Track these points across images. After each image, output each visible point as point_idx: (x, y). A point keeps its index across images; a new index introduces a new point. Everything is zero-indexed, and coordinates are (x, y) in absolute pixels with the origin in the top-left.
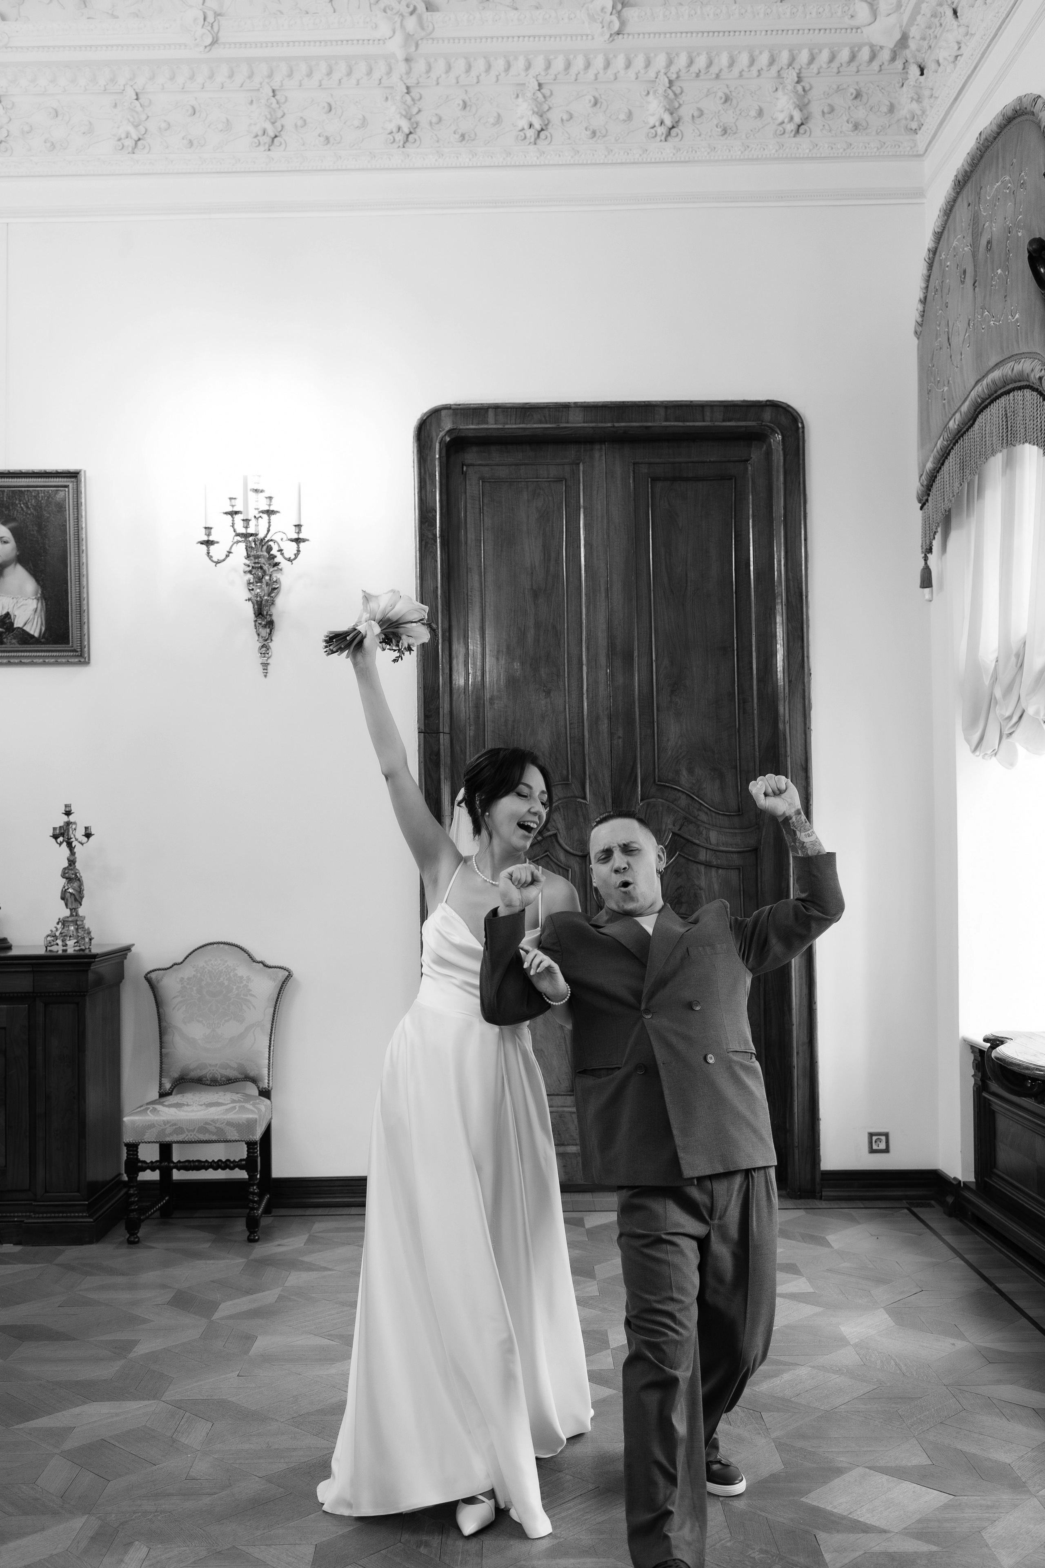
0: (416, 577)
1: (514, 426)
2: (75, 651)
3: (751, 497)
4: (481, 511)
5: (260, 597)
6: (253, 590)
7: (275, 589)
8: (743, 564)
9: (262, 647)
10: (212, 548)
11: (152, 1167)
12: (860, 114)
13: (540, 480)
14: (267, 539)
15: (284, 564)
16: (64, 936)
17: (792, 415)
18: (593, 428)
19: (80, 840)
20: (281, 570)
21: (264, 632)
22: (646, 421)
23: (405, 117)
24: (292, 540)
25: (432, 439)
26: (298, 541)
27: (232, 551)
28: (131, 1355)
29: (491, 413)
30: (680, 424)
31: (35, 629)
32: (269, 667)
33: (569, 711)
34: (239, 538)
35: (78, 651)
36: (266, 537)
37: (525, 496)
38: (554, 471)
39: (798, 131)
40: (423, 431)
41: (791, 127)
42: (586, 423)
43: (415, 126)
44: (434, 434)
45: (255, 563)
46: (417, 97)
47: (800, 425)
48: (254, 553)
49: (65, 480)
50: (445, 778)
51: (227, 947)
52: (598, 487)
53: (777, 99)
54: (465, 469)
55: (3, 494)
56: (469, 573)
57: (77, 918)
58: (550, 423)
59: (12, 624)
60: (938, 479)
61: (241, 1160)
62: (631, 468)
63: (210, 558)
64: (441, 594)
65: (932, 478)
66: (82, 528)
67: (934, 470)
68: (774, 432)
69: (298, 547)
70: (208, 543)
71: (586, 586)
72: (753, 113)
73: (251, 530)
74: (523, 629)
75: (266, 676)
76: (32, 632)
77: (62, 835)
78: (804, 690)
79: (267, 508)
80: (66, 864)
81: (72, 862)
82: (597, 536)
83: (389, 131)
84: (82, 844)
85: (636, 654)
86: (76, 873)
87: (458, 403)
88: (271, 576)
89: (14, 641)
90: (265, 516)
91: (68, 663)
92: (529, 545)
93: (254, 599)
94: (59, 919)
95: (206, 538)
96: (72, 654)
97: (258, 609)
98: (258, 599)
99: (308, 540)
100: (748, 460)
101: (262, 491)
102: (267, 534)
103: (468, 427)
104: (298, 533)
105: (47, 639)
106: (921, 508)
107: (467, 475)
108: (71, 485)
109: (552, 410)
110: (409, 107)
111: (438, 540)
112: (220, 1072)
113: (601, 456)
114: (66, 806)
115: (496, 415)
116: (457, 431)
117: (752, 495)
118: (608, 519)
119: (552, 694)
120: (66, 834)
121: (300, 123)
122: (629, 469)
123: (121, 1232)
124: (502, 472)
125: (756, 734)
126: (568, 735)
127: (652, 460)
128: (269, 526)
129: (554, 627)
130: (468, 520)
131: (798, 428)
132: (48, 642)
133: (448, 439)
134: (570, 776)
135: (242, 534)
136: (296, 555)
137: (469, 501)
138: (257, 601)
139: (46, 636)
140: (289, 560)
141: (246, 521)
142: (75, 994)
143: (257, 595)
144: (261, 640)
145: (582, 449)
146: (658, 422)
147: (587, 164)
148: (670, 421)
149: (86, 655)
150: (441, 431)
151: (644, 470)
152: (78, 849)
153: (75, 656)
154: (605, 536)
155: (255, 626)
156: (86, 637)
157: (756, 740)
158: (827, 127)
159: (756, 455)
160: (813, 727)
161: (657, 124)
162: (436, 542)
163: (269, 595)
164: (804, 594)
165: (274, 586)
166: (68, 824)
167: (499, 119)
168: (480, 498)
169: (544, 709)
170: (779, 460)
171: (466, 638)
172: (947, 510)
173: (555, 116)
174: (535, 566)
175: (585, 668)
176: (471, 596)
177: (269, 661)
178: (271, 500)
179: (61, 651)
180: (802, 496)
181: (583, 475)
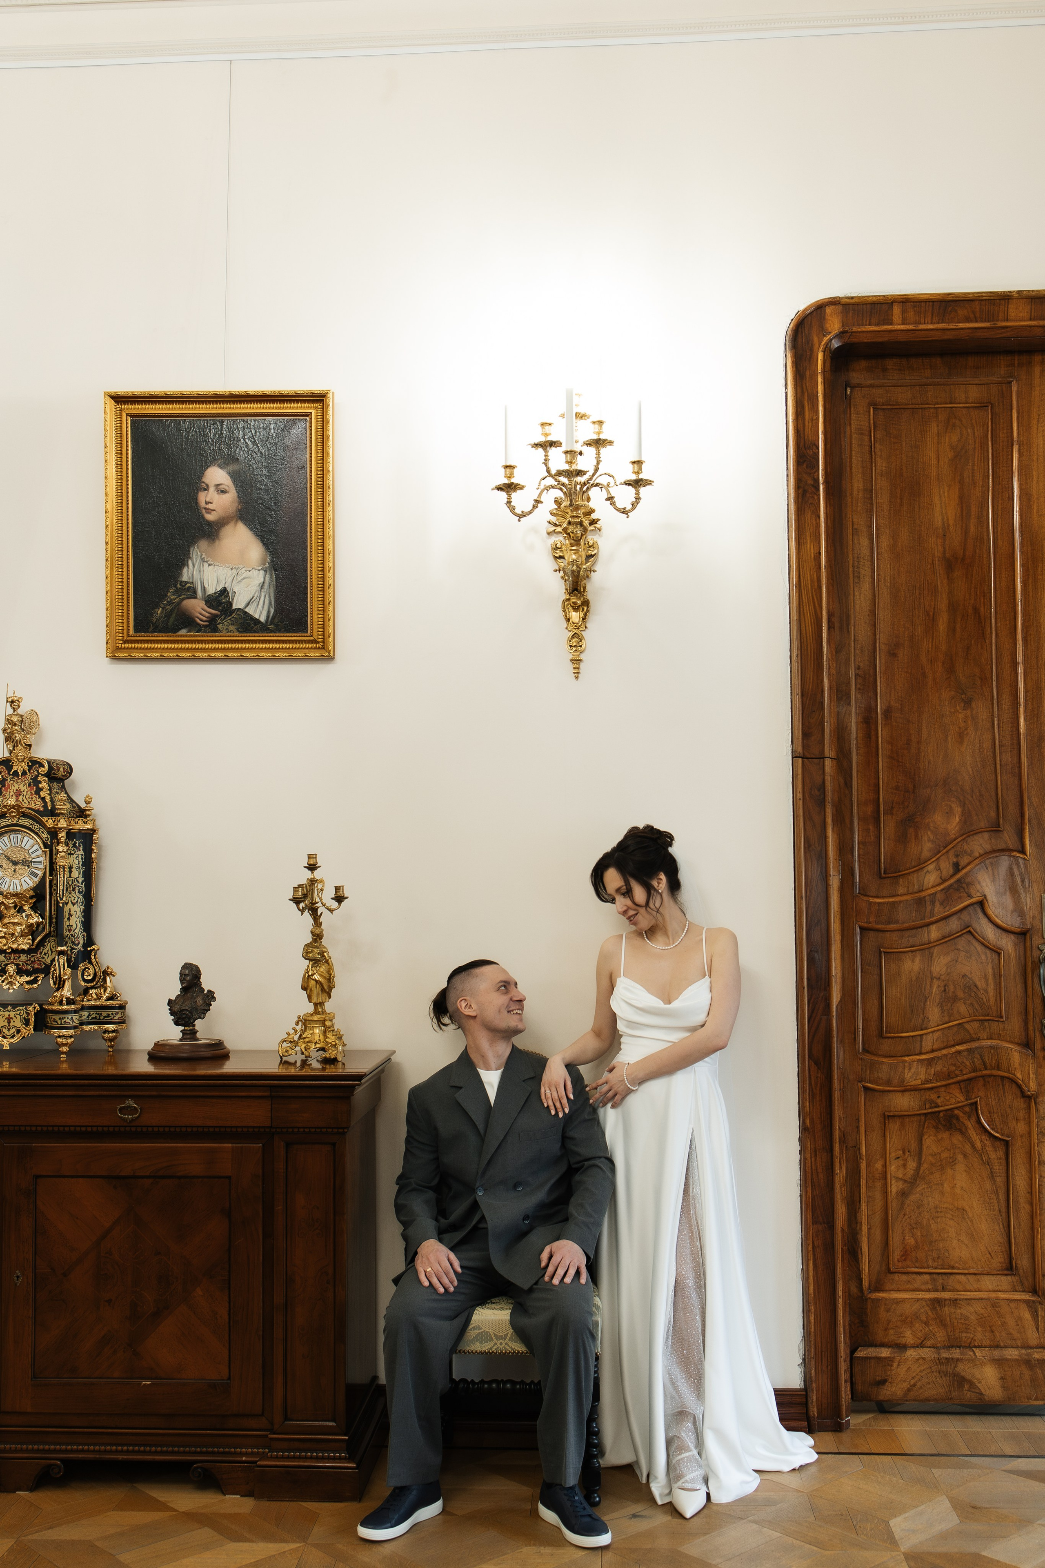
0: (790, 538)
1: (931, 327)
2: (314, 641)
4: (872, 450)
5: (577, 566)
6: (562, 557)
7: (592, 556)
9: (573, 637)
10: (514, 494)
13: (956, 405)
14: (591, 483)
16: (308, 1042)
19: (328, 905)
20: (600, 530)
21: (577, 616)
24: (628, 483)
25: (812, 346)
26: (637, 484)
27: (543, 499)
29: (897, 310)
31: (260, 612)
32: (582, 665)
33: (999, 727)
34: (550, 481)
35: (318, 642)
36: (590, 479)
37: (934, 428)
38: (974, 393)
40: (800, 336)
44: (816, 339)
45: (573, 517)
49: (306, 405)
52: (1039, 415)
54: (849, 391)
55: (222, 426)
56: (856, 537)
57: (324, 1016)
58: (981, 321)
59: (231, 604)
63: (512, 509)
64: (826, 562)
66: (329, 471)
69: (637, 493)
70: (509, 488)
74: (932, 613)
75: (577, 678)
76: (257, 616)
77: (306, 897)
79: (594, 437)
80: (309, 939)
81: (317, 937)
82: (1038, 482)
84: (331, 911)
86: (324, 952)
87: (849, 295)
88: (589, 537)
89: (232, 628)
90: (593, 448)
91: (306, 659)
92: (940, 497)
93: (562, 569)
94: (299, 1018)
95: (506, 481)
96: (311, 646)
97: (573, 582)
98: (574, 568)
99: (651, 483)
101: (588, 416)
102: (596, 474)
103: (864, 329)
104: (638, 473)
105: (277, 625)
107: (852, 400)
108: (313, 412)
109: (984, 303)
111: (821, 487)
113: (1043, 371)
114: (310, 857)
115: (904, 312)
116: (848, 334)
119: (974, 705)
120: (310, 896)
126: (998, 761)
128: (598, 463)
129: (976, 610)
132: (278, 630)
133: (836, 346)
134: (1001, 820)
135: (566, 471)
136: (634, 505)
137: (854, 436)
138: (573, 571)
139: (276, 621)
140: (624, 511)
141: (569, 454)
142: (330, 1130)
143: (568, 565)
144: (572, 628)
145: (1016, 362)
149: (330, 647)
150: (825, 336)
152: (326, 918)
153: (315, 648)
155: (565, 607)
156: (329, 623)
162: (818, 490)
163: (586, 564)
166: (313, 882)
168: (870, 432)
169: (962, 725)
171: (851, 625)
174: (949, 526)
175: (1021, 670)
176: (858, 568)
177: (582, 657)
178: (601, 426)
179: (296, 642)
181: (1017, 397)
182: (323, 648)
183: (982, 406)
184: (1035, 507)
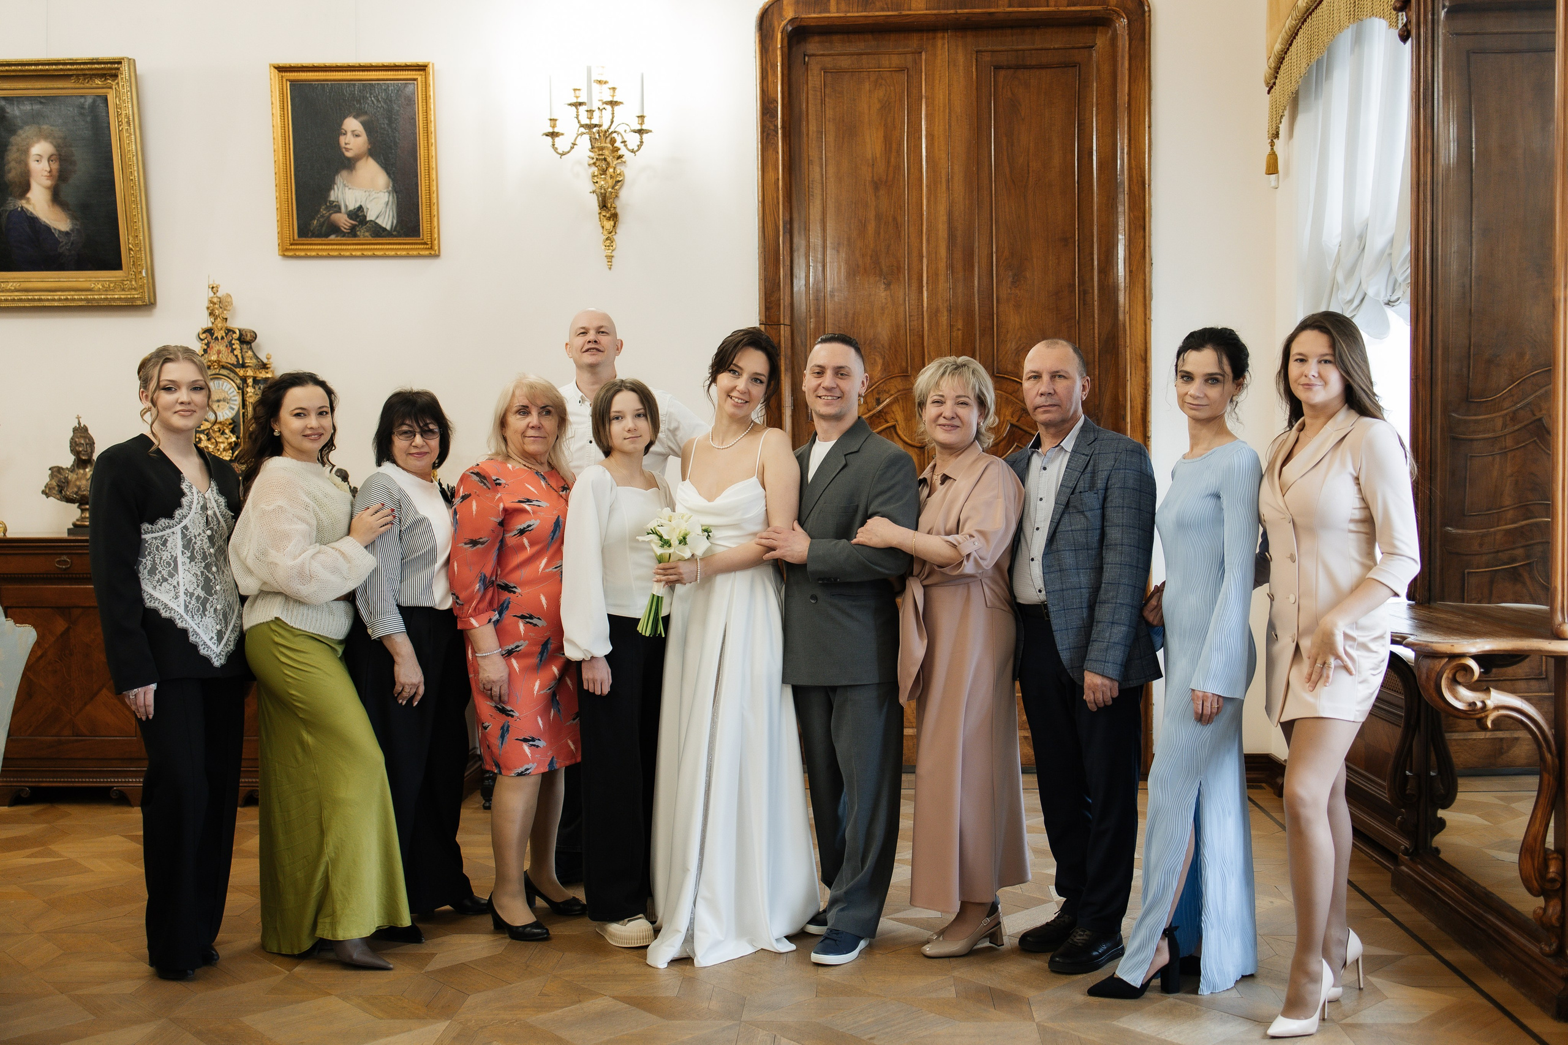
0: (758, 168)
1: (856, 14)
2: (426, 244)
3: (1095, 84)
4: (823, 102)
5: (604, 189)
6: (597, 182)
7: (619, 181)
8: (1085, 155)
9: (607, 239)
10: (557, 139)
13: (882, 70)
14: (610, 131)
15: (628, 156)
18: (935, 15)
20: (625, 162)
21: (609, 225)
22: (989, 7)
24: (635, 131)
25: (774, 28)
26: (640, 132)
27: (577, 143)
29: (833, 2)
30: (1024, 9)
31: (387, 221)
32: (613, 259)
33: (909, 303)
34: (582, 130)
35: (428, 244)
36: (609, 128)
37: (867, 86)
38: (896, 61)
40: (765, 20)
42: (929, 10)
44: (776, 24)
45: (599, 155)
47: (1146, 9)
48: (598, 144)
49: (414, 73)
50: (786, 370)
52: (940, 77)
54: (807, 59)
55: (354, 88)
56: (811, 166)
58: (892, 11)
59: (365, 217)
60: (1285, 60)
62: (974, 56)
63: (556, 149)
64: (783, 185)
65: (1281, 60)
66: (431, 121)
67: (1282, 51)
68: (1119, 16)
69: (642, 139)
70: (553, 135)
71: (927, 177)
73: (595, 121)
74: (863, 221)
75: (610, 269)
76: (384, 226)
78: (1145, 280)
79: (610, 99)
82: (938, 126)
85: (976, 244)
88: (615, 169)
89: (367, 234)
90: (609, 107)
91: (419, 256)
92: (871, 136)
93: (598, 191)
95: (551, 130)
96: (422, 246)
97: (602, 201)
98: (603, 191)
99: (651, 131)
100: (1092, 47)
101: (606, 83)
102: (611, 125)
103: (809, 16)
104: (641, 124)
105: (399, 232)
106: (1269, 92)
107: (809, 66)
108: (419, 78)
111: (780, 132)
113: (944, 44)
115: (838, 3)
116: (799, 20)
117: (1097, 82)
118: (950, 109)
119: (892, 287)
122: (971, 57)
124: (845, 62)
125: (1096, 326)
126: (908, 327)
127: (995, 48)
128: (613, 118)
129: (895, 219)
130: (810, 111)
131: (1144, 12)
132: (399, 235)
133: (790, 28)
134: (909, 368)
135: (586, 125)
136: (639, 147)
137: (810, 92)
138: (601, 193)
139: (398, 229)
140: (633, 151)
141: (590, 112)
143: (601, 187)
144: (606, 233)
145: (925, 38)
146: (1002, 8)
148: (1014, 7)
149: (436, 248)
150: (782, 21)
151: (987, 58)
153: (426, 248)
154: (947, 126)
155: (600, 218)
156: (436, 230)
157: (1096, 331)
159: (1101, 41)
160: (1153, 317)
162: (778, 133)
163: (613, 188)
164: (1147, 182)
165: (618, 179)
168: (821, 89)
169: (883, 301)
170: (1124, 45)
171: (807, 230)
172: (1294, 92)
174: (876, 158)
175: (925, 260)
176: (812, 188)
177: (613, 253)
178: (614, 91)
179: (412, 244)
180: (1147, 82)
181: (926, 64)
182: (431, 248)
183: (901, 70)
184: (936, 144)
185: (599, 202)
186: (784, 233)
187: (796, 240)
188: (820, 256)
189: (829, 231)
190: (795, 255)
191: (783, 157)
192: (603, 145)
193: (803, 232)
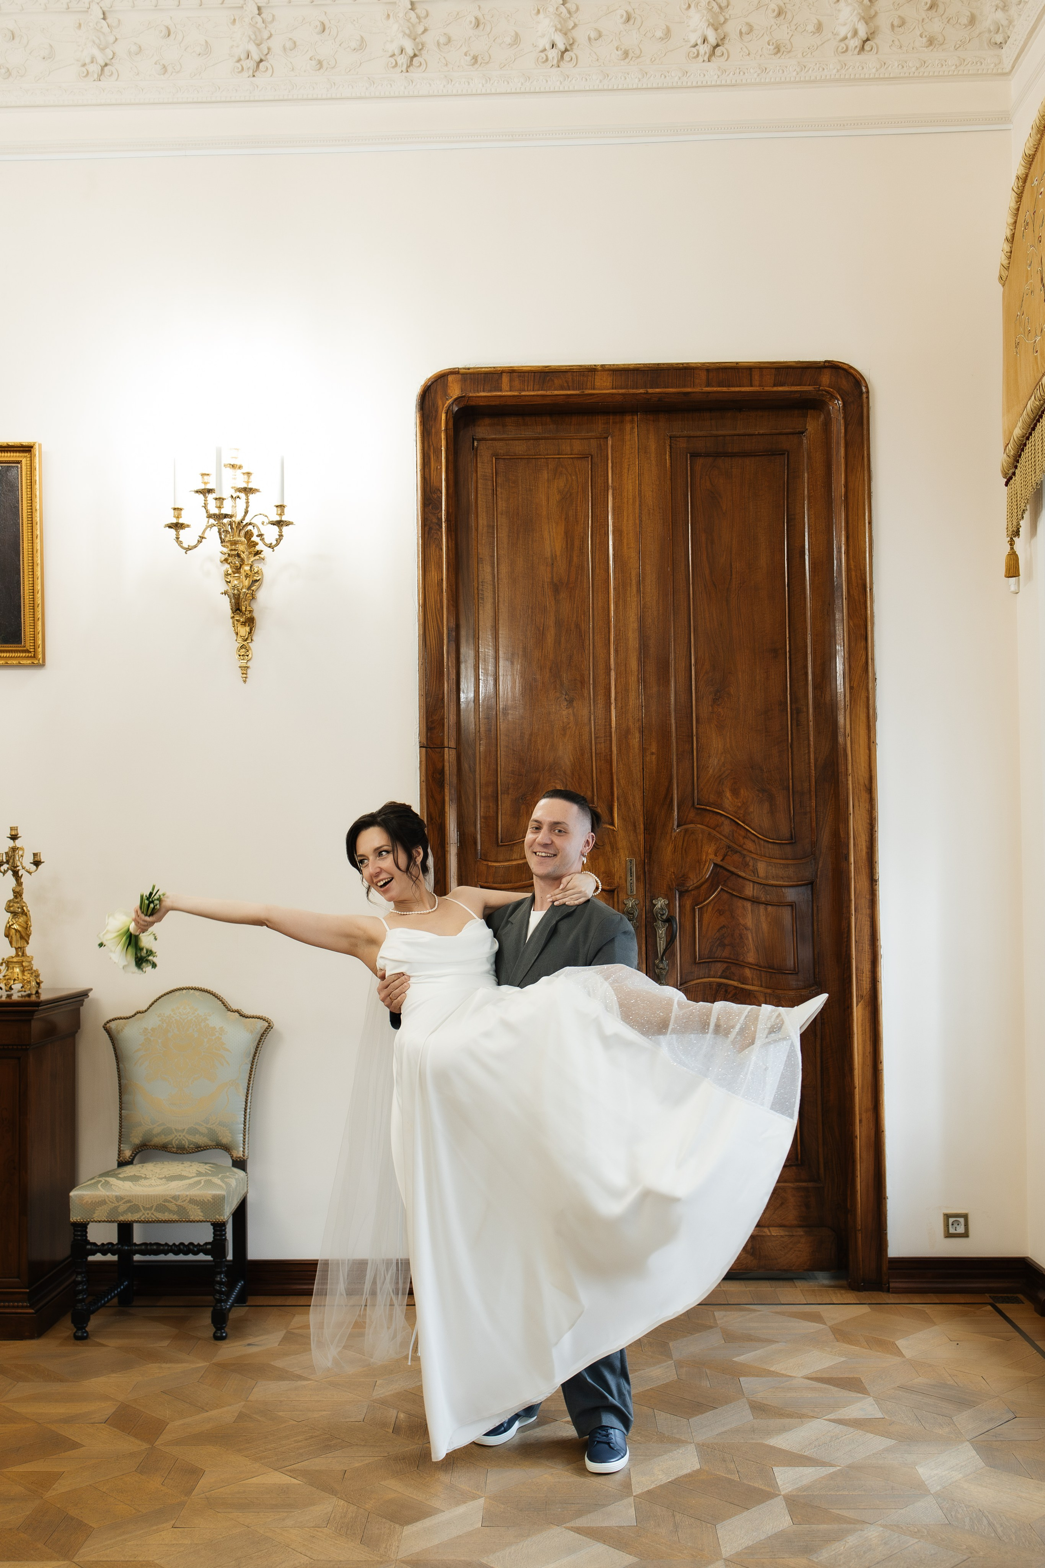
0: (418, 567)
1: (532, 393)
2: (28, 651)
3: (806, 475)
4: (494, 492)
5: (238, 590)
6: (230, 582)
7: (256, 581)
8: (797, 554)
9: (242, 647)
10: (182, 532)
11: (105, 1249)
12: (936, 26)
13: (562, 456)
14: (245, 522)
15: (266, 552)
16: (8, 979)
17: (854, 377)
18: (622, 394)
19: (27, 868)
20: (263, 559)
21: (244, 631)
22: (684, 386)
23: (409, 36)
24: (273, 523)
25: (437, 408)
26: (279, 524)
27: (205, 536)
28: (49, 1495)
29: (505, 379)
30: (725, 389)
32: (249, 671)
33: (595, 722)
34: (212, 521)
35: (31, 652)
36: (243, 519)
37: (545, 475)
38: (578, 446)
39: (863, 48)
40: (427, 398)
41: (855, 43)
42: (616, 388)
43: (420, 47)
44: (440, 403)
45: (232, 550)
46: (422, 14)
47: (864, 389)
48: (229, 538)
49: (18, 454)
50: (451, 800)
51: (197, 993)
52: (629, 465)
53: (839, 11)
54: (476, 444)
56: (480, 565)
57: (22, 958)
58: (573, 390)
60: (1027, 447)
61: (206, 1244)
62: (668, 442)
63: (180, 543)
64: (447, 587)
65: (1021, 447)
66: (36, 510)
67: (1023, 436)
68: (833, 397)
69: (281, 531)
70: (177, 526)
71: (615, 579)
72: (811, 28)
73: (226, 511)
74: (541, 628)
75: (245, 681)
77: (7, 862)
78: (868, 698)
79: (244, 485)
80: (11, 896)
81: (18, 894)
82: (628, 521)
83: (390, 53)
84: (30, 873)
85: (672, 656)
86: (23, 907)
87: (467, 367)
88: (251, 566)
90: (242, 495)
91: (20, 666)
92: (549, 532)
93: (231, 592)
94: (3, 960)
95: (174, 521)
96: (24, 655)
97: (235, 603)
98: (236, 592)
99: (292, 523)
100: (803, 433)
101: (240, 467)
102: (245, 516)
103: (479, 394)
104: (281, 515)
106: (1006, 485)
107: (478, 451)
108: (24, 460)
109: (575, 374)
110: (413, 26)
111: (444, 526)
112: (187, 1139)
113: (633, 428)
114: (12, 829)
115: (511, 380)
116: (467, 399)
117: (808, 473)
118: (640, 501)
119: (575, 704)
120: (11, 861)
121: (289, 45)
122: (665, 443)
123: (66, 1327)
124: (520, 448)
125: (812, 750)
126: (594, 750)
127: (692, 433)
128: (247, 507)
129: (578, 626)
130: (479, 502)
131: (861, 393)
133: (455, 409)
134: (595, 798)
135: (214, 515)
136: (278, 541)
137: (480, 481)
138: (234, 594)
140: (270, 546)
141: (220, 500)
142: (15, 1047)
143: (234, 587)
144: (240, 640)
145: (611, 421)
146: (699, 388)
147: (618, 90)
148: (713, 387)
149: (40, 656)
150: (447, 399)
151: (682, 444)
152: (26, 879)
153: (28, 657)
154: (637, 522)
155: (233, 623)
156: (40, 635)
157: (812, 756)
158: (897, 43)
159: (812, 426)
160: (878, 741)
161: (699, 42)
162: (441, 527)
163: (249, 588)
164: (868, 585)
165: (255, 578)
166: (14, 849)
167: (517, 39)
168: (493, 477)
169: (565, 720)
170: (839, 432)
171: (476, 638)
172: (1039, 482)
173: (580, 35)
174: (556, 556)
175: (613, 674)
176: (482, 590)
177: (249, 664)
178: (249, 477)
179: (11, 651)
180: (866, 472)
181: (612, 450)
182: (34, 657)
183: (583, 457)
184: (625, 541)
185: (231, 605)
186: (448, 642)
187: (463, 650)
188: (491, 668)
189: (502, 641)
190: (463, 666)
191: (447, 555)
192: (237, 538)
193: (471, 641)
